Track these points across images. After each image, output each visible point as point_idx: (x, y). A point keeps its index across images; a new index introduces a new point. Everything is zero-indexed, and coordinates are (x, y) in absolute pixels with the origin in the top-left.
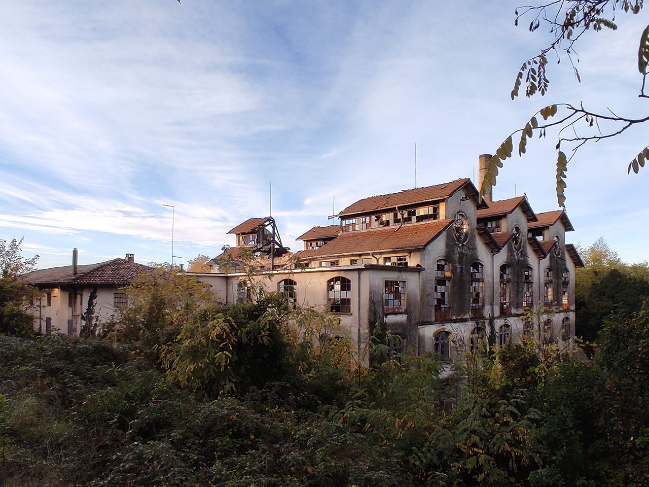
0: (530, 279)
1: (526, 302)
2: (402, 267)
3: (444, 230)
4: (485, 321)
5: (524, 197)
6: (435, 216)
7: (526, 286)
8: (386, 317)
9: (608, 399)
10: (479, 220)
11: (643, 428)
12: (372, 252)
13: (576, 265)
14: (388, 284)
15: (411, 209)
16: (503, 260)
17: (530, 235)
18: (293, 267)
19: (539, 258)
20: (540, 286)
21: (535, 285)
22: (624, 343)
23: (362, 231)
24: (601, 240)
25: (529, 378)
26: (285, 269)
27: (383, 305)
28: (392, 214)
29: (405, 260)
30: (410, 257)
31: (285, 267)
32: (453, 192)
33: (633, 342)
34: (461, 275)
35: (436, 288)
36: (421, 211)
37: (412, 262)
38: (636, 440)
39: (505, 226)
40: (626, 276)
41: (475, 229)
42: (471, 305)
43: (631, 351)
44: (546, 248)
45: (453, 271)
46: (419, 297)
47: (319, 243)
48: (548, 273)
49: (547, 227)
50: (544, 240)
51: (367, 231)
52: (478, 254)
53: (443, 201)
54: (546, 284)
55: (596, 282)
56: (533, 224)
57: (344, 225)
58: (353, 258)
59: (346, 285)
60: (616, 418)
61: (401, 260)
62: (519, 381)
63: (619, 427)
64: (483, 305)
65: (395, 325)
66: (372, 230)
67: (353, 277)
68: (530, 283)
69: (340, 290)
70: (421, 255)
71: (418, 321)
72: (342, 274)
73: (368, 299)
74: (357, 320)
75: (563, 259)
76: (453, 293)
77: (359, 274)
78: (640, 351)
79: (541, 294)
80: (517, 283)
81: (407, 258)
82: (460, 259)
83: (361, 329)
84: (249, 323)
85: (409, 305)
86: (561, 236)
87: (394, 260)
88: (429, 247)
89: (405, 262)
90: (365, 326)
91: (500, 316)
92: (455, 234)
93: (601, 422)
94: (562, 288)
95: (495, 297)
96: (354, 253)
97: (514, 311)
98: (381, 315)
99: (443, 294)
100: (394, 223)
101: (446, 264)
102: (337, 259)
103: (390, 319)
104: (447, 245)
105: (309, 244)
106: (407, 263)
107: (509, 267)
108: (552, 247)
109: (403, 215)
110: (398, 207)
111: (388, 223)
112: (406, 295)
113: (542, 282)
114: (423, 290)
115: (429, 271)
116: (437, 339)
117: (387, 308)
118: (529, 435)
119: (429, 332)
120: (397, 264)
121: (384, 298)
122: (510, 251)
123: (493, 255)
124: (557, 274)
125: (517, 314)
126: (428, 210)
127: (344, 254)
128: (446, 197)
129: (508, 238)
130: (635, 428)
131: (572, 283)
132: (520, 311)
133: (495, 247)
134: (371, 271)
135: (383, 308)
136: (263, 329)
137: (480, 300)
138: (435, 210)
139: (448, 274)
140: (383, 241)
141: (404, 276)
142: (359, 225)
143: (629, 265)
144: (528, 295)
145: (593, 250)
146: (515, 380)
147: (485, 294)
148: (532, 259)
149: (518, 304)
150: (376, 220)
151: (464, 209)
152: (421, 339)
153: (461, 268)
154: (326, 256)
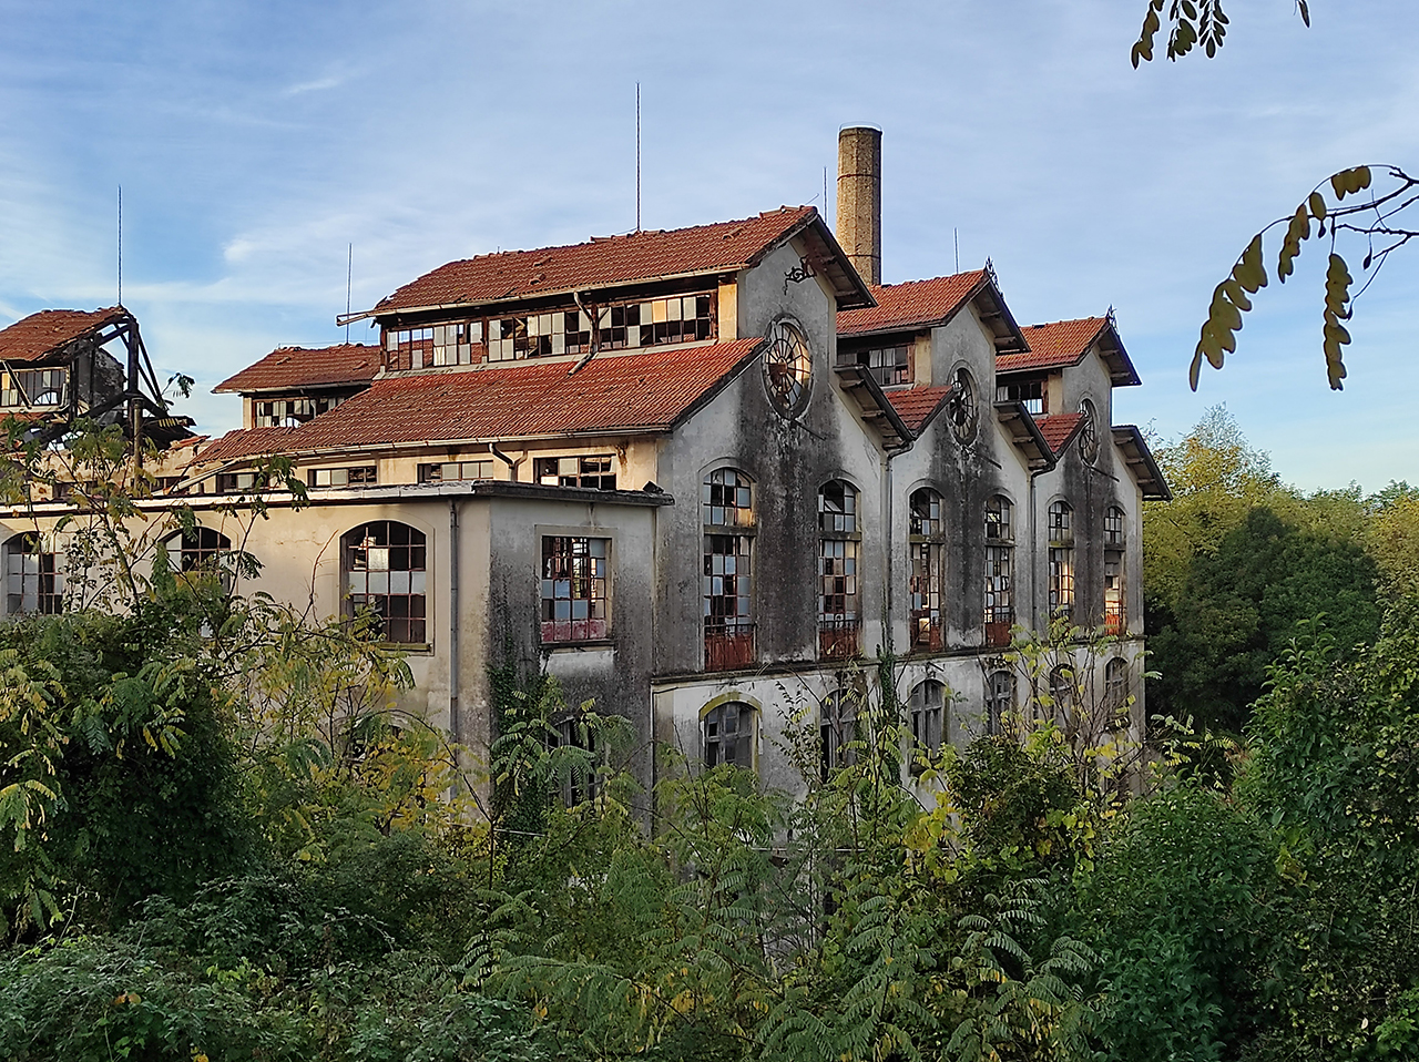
0: (1005, 536)
1: (993, 608)
2: (597, 491)
3: (735, 371)
4: (865, 669)
5: (987, 274)
6: (703, 327)
7: (990, 557)
8: (546, 658)
9: (1287, 905)
10: (844, 345)
11: (1395, 990)
12: (495, 440)
13: (1144, 494)
14: (551, 546)
15: (624, 300)
16: (920, 473)
17: (1004, 395)
18: (210, 486)
19: (1031, 469)
20: (1034, 559)
21: (1020, 555)
22: (1332, 736)
23: (456, 370)
24: (1218, 415)
25: (1046, 848)
26: (183, 493)
27: (535, 617)
28: (559, 318)
29: (606, 467)
30: (623, 459)
31: (182, 485)
32: (762, 252)
33: (1358, 733)
34: (789, 522)
35: (708, 560)
36: (658, 311)
37: (632, 474)
38: (1377, 1029)
39: (926, 365)
40: (1297, 529)
41: (832, 374)
42: (821, 618)
43: (1354, 759)
44: (1052, 440)
45: (763, 510)
46: (654, 590)
47: (297, 404)
48: (1058, 516)
49: (1057, 372)
50: (1045, 410)
51: (473, 368)
52: (842, 454)
53: (729, 278)
54: (1052, 552)
55: (1206, 546)
56: (1015, 362)
57: (392, 344)
58: (426, 460)
59: (407, 549)
60: (1316, 964)
61: (594, 468)
62: (1017, 855)
63: (1323, 989)
64: (859, 620)
65: (577, 684)
66: (492, 366)
67: (433, 525)
68: (1004, 548)
69: (387, 568)
70: (660, 455)
71: (650, 670)
72: (394, 514)
73: (487, 596)
74: (448, 668)
75: (1107, 475)
76: (764, 579)
77: (454, 513)
78: (1381, 760)
79: (1038, 582)
80: (966, 548)
81: (615, 461)
82: (786, 467)
83: (462, 698)
84: (110, 682)
85: (620, 616)
86: (1099, 401)
87: (569, 468)
88: (688, 429)
89: (604, 474)
90: (477, 688)
91: (913, 653)
92: (767, 389)
93: (1273, 975)
94: (1102, 563)
95: (894, 593)
96: (431, 443)
97: (954, 638)
98: (530, 649)
99: (728, 582)
100: (567, 345)
101: (738, 484)
102: (372, 463)
103: (563, 663)
104: (744, 423)
105: (261, 407)
106: (614, 477)
107: (938, 495)
108: (1073, 434)
109: (596, 320)
110: (581, 294)
111: (545, 346)
112: (610, 585)
113: (1043, 544)
114: (667, 568)
115: (686, 506)
116: (713, 730)
117: (549, 627)
118: (1063, 1023)
119: (686, 704)
120: (579, 481)
121: (539, 593)
122: (941, 444)
123: (890, 458)
124: (1089, 521)
125: (964, 648)
126: (679, 308)
127: (397, 445)
128: (739, 266)
129: (935, 404)
130: (1372, 993)
131: (1133, 551)
132: (977, 638)
133: (894, 433)
134: (495, 506)
135: (537, 627)
136: (162, 701)
137: (849, 603)
138: (702, 307)
139: (746, 517)
140: (531, 404)
141: (607, 522)
142: (445, 348)
143: (1305, 496)
144: (997, 588)
145: (1194, 445)
146: (1004, 854)
147: (863, 583)
148: (1011, 473)
149: (966, 615)
150: (504, 336)
151: (798, 309)
152: (664, 729)
153: (788, 498)
154: (331, 450)
